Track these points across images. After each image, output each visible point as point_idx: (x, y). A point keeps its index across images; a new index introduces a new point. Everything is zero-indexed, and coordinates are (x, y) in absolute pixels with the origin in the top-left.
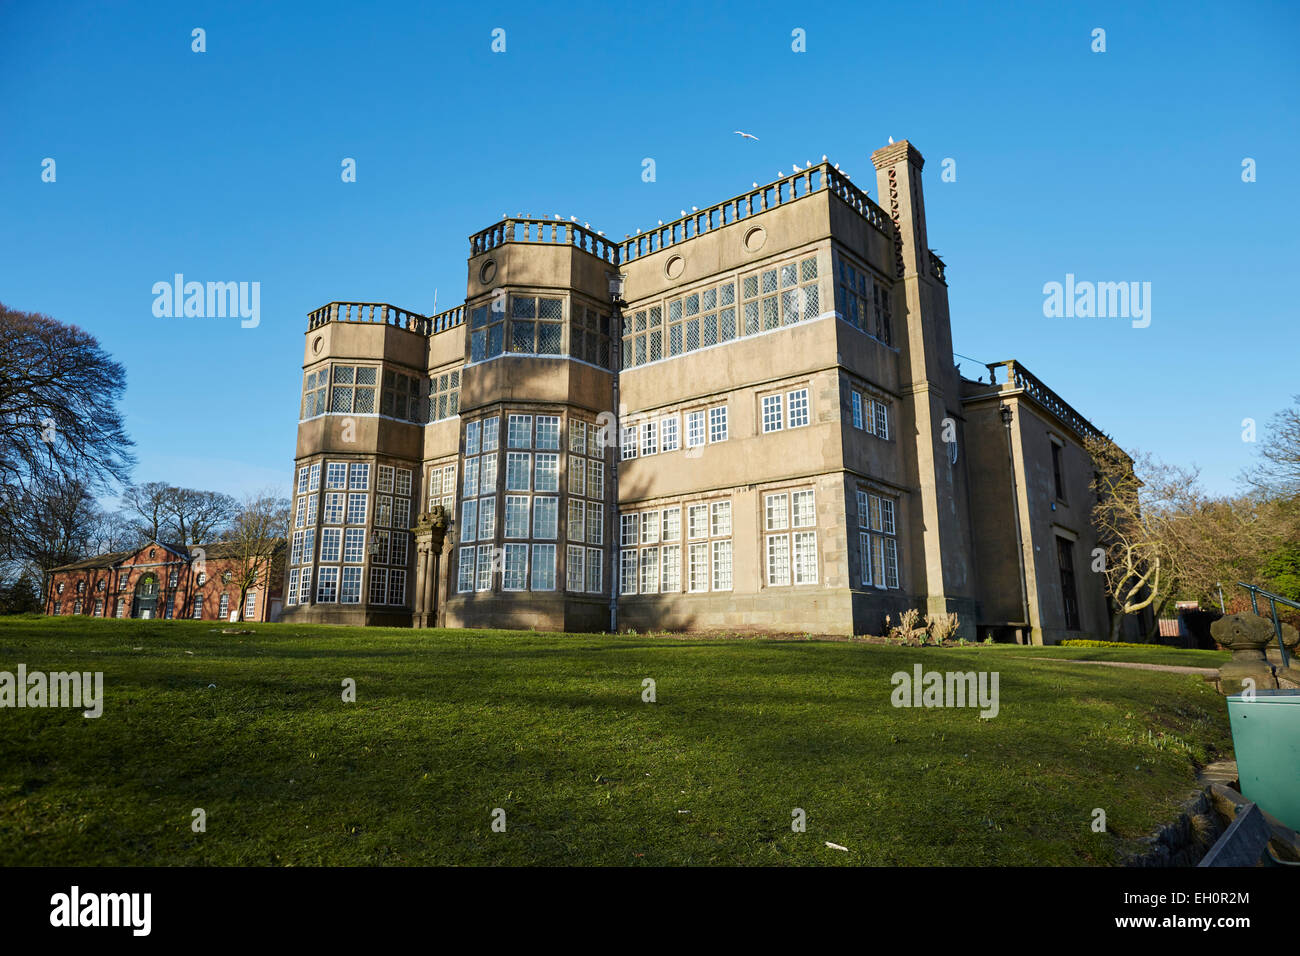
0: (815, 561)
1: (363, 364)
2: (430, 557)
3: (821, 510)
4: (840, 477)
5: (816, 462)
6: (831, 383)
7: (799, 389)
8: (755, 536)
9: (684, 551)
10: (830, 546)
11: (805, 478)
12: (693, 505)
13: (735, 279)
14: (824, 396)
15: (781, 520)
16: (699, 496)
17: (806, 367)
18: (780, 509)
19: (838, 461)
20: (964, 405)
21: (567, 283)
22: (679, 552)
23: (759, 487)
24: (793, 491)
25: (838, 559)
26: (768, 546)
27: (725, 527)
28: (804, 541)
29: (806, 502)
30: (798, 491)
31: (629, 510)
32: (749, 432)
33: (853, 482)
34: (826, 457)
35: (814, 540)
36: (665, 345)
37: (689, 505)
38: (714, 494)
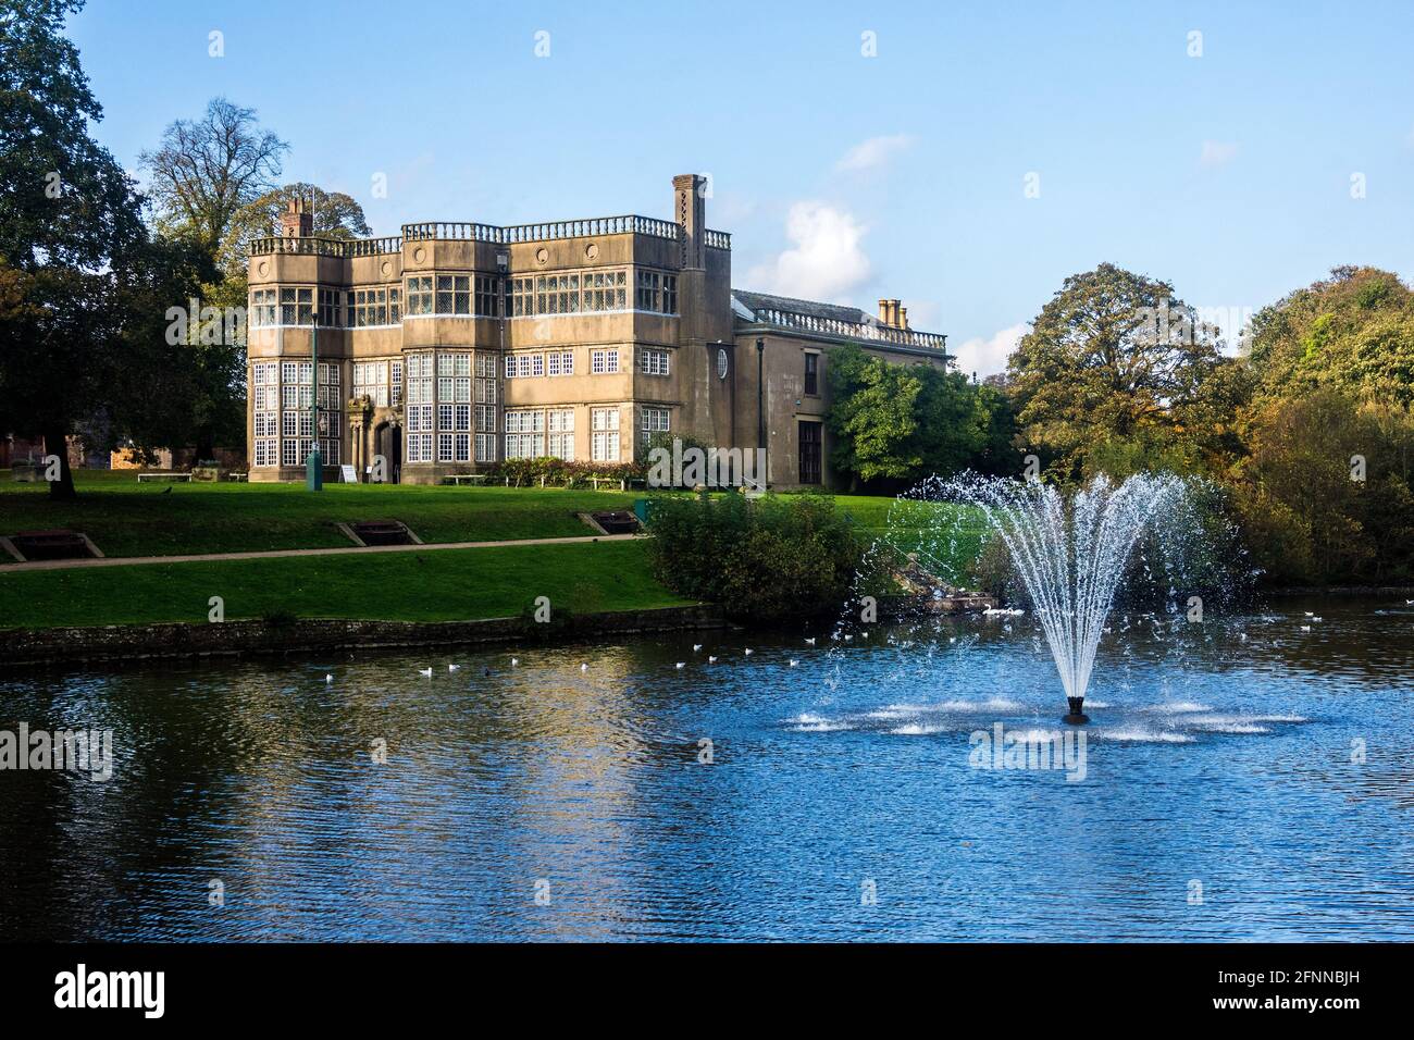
0: (618, 447)
1: (303, 287)
2: (361, 432)
3: (622, 421)
4: (631, 404)
5: (619, 395)
6: (630, 351)
7: (613, 350)
8: (587, 432)
9: (546, 438)
10: (625, 441)
11: (615, 402)
12: (552, 411)
13: (579, 274)
14: (626, 357)
15: (601, 425)
16: (555, 406)
17: (617, 339)
18: (601, 416)
19: (631, 395)
20: (737, 335)
21: (472, 266)
22: (543, 438)
23: (590, 405)
24: (608, 409)
25: (629, 448)
26: (594, 439)
27: (570, 426)
28: (613, 437)
29: (615, 416)
30: (611, 409)
31: (512, 411)
32: (585, 371)
33: (639, 407)
34: (626, 392)
35: (618, 437)
36: (535, 307)
37: (549, 411)
38: (566, 405)
